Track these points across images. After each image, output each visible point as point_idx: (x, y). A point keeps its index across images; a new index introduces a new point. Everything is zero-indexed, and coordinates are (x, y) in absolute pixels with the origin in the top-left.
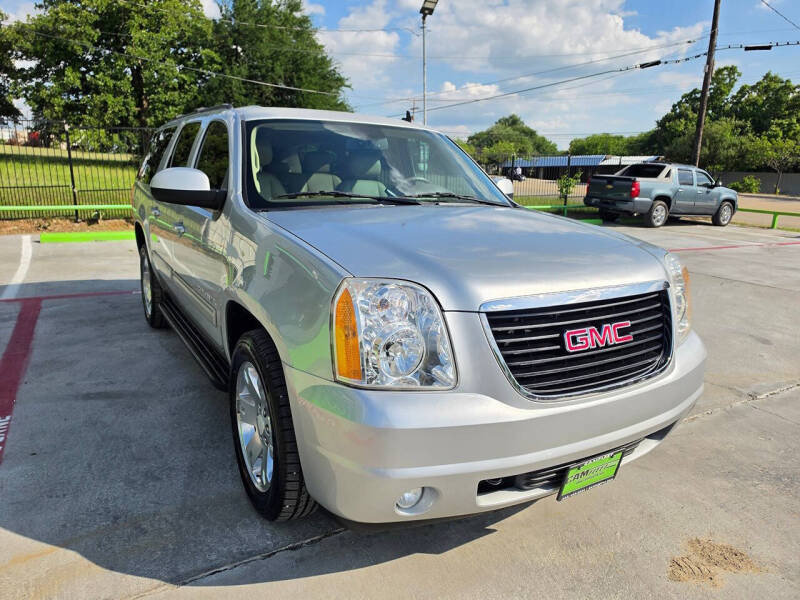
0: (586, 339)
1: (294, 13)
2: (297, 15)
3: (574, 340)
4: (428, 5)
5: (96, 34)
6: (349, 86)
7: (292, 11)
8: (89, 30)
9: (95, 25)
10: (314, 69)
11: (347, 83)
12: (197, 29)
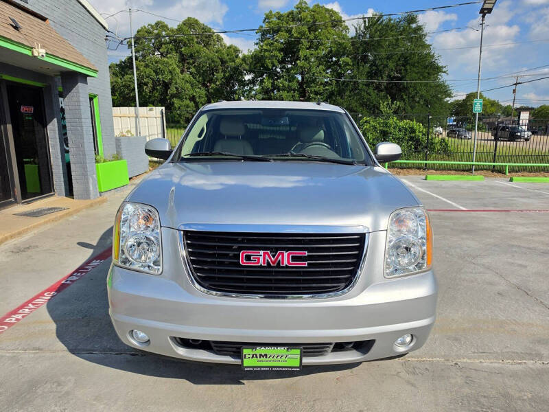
0: (259, 259)
1: (411, 25)
2: (414, 26)
3: (248, 258)
4: (487, 6)
5: (280, 55)
6: (445, 72)
7: (409, 24)
8: (277, 53)
9: (281, 50)
10: (418, 63)
11: (444, 70)
12: (340, 44)
